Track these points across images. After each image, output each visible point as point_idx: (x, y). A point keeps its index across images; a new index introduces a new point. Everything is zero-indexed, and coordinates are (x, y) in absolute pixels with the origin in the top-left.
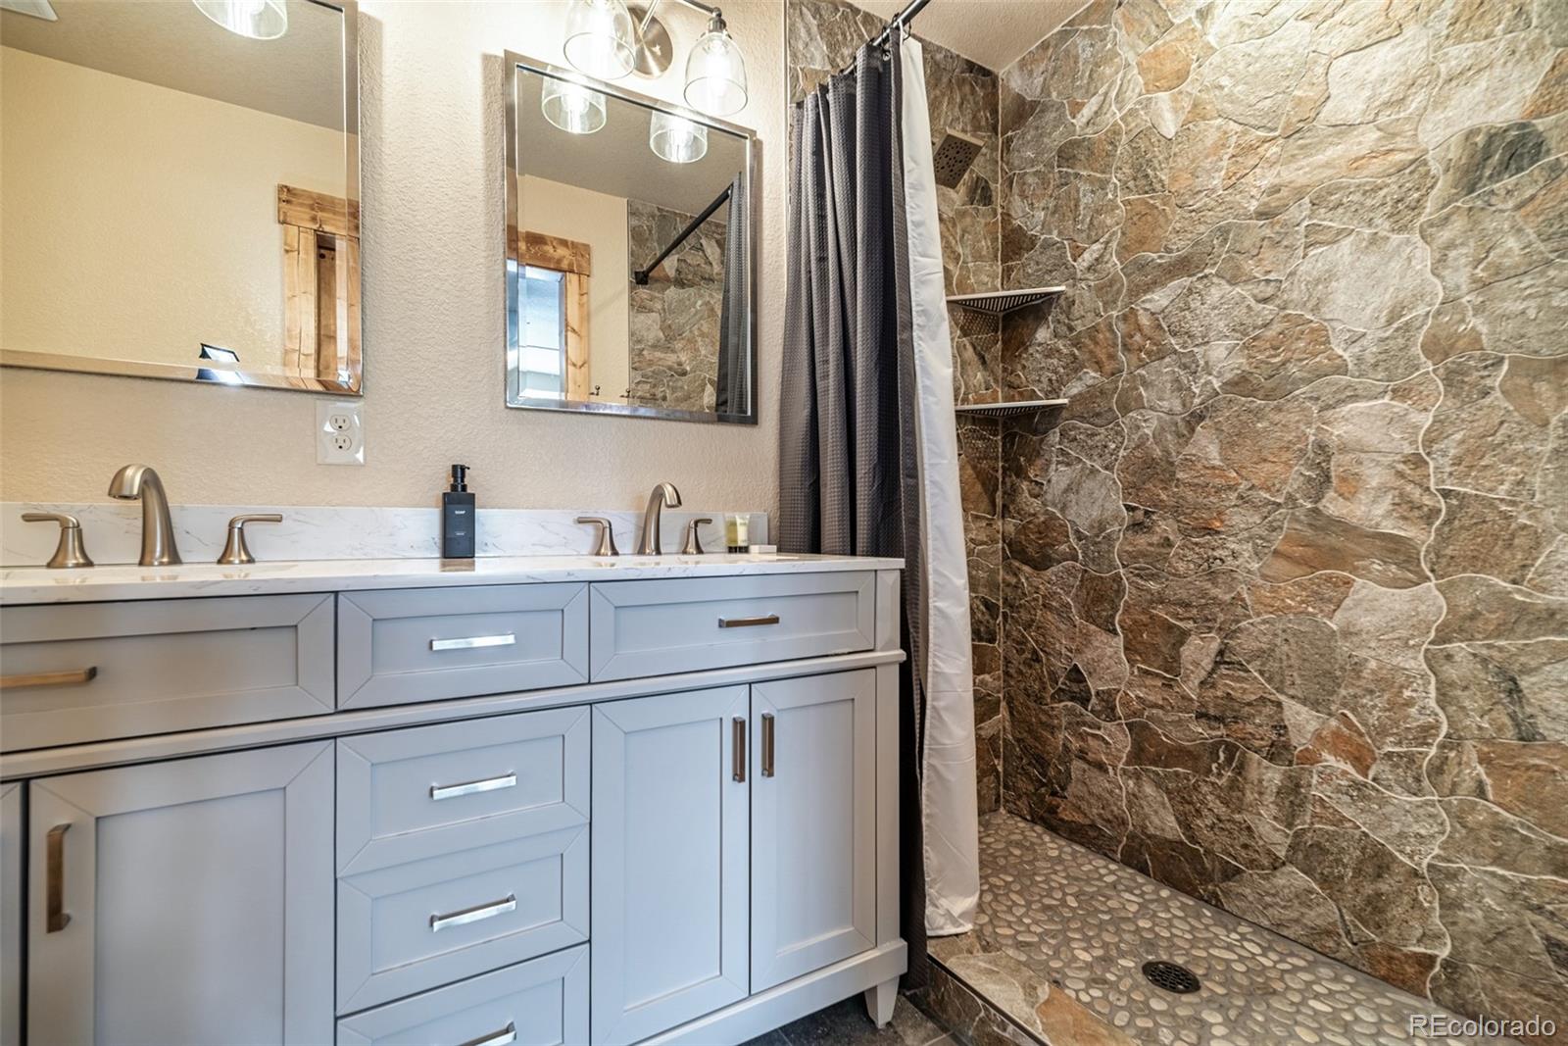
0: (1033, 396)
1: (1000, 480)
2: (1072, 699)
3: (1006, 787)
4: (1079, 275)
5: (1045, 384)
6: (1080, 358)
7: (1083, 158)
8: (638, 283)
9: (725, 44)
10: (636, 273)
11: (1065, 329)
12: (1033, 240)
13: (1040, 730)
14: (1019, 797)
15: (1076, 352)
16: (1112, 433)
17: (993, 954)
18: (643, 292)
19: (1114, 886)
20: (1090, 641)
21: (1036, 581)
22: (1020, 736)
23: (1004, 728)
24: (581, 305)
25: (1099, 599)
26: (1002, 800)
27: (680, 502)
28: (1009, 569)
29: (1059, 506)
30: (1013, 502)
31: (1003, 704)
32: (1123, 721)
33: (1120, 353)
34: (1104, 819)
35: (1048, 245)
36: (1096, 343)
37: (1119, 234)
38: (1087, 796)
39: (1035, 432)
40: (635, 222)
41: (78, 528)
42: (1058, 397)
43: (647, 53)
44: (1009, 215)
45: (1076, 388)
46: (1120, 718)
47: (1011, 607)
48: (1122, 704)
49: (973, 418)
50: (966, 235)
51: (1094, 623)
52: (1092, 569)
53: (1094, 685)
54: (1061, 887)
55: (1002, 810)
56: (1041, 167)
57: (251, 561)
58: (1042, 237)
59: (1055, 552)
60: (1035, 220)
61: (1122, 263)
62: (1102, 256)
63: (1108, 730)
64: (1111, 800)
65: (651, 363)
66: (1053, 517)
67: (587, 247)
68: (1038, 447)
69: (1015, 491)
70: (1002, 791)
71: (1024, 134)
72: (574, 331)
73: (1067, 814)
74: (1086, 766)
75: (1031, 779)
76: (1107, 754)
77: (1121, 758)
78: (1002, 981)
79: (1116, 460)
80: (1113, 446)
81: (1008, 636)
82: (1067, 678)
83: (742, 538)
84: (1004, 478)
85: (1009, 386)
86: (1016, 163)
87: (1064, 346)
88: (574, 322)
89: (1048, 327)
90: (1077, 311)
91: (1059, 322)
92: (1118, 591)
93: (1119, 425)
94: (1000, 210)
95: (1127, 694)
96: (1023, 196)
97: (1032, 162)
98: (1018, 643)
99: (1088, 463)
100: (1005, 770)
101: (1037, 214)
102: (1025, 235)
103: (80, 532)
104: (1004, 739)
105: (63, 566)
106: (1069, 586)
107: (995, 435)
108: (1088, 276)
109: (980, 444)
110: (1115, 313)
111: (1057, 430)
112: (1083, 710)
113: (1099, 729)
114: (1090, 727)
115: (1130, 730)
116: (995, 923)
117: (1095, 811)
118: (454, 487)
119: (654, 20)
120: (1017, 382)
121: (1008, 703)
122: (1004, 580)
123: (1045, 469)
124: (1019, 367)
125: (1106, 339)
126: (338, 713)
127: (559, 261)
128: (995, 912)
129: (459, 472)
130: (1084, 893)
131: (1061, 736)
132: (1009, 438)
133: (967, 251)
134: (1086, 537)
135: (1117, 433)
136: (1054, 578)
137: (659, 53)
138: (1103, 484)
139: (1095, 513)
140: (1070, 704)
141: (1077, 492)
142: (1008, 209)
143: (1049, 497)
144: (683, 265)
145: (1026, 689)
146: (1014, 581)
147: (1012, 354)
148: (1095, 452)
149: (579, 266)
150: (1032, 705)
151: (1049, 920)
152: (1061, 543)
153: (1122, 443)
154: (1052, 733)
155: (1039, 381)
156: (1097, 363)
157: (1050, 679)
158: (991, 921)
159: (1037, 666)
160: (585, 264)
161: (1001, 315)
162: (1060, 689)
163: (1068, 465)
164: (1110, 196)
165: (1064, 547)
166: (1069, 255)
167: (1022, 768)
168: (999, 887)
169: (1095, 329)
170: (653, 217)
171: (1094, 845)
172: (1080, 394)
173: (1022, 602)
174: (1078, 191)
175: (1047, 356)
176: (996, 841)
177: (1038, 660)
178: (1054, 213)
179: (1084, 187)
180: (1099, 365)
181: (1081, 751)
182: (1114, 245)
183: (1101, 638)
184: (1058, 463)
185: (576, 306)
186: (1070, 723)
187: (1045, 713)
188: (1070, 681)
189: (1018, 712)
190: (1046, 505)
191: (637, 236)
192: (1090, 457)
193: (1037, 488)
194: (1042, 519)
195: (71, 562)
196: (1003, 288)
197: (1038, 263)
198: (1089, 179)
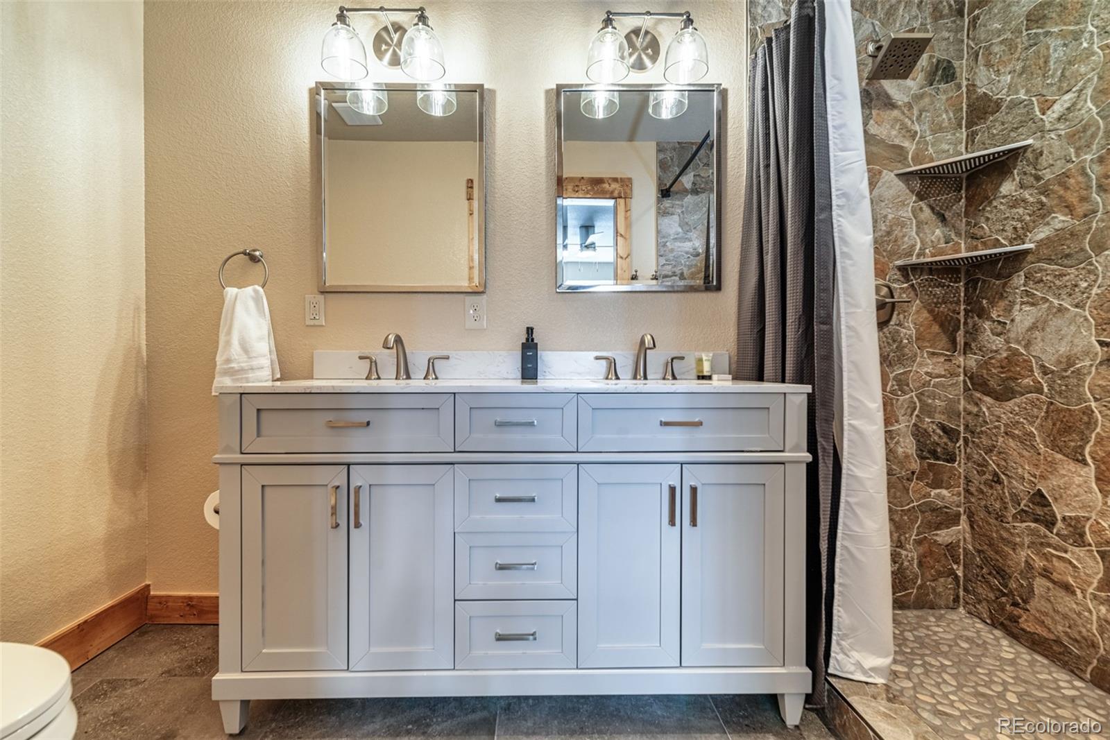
0: (997, 243)
1: (962, 321)
2: (1036, 521)
3: (966, 590)
4: (1048, 126)
5: (1010, 233)
6: (1049, 204)
7: (1054, 15)
8: (663, 197)
9: (692, 34)
10: (662, 190)
11: (1032, 179)
12: (998, 105)
13: (1000, 545)
14: (980, 602)
15: (1044, 199)
16: (1083, 272)
17: (897, 705)
18: (667, 203)
19: (1073, 700)
20: (1055, 469)
21: (998, 411)
22: (980, 548)
23: (965, 539)
24: (626, 218)
25: (1068, 429)
26: (962, 600)
27: (654, 346)
28: (970, 399)
29: (1023, 343)
30: (974, 340)
31: (963, 518)
32: (1094, 548)
33: (1094, 195)
34: (1070, 638)
35: (1014, 105)
36: (1067, 189)
37: (1096, 79)
38: (1051, 612)
39: (998, 277)
40: (662, 156)
41: (375, 362)
42: (1024, 243)
43: (644, 57)
44: (974, 85)
45: (1042, 233)
46: (1090, 545)
47: (973, 432)
48: (1092, 532)
49: (930, 269)
50: (924, 114)
51: (1060, 451)
52: (1059, 402)
53: (1059, 511)
54: (1004, 683)
55: (961, 609)
56: (1008, 35)
57: (436, 378)
58: (1008, 99)
59: (1019, 385)
60: (1001, 85)
61: (1097, 107)
62: (1074, 104)
63: (1075, 554)
64: (1079, 622)
65: (672, 251)
66: (1016, 353)
67: (630, 180)
68: (1001, 290)
69: (976, 330)
70: (962, 593)
71: (990, 9)
72: (621, 235)
73: (1027, 624)
74: (1051, 585)
75: (991, 587)
76: (1075, 577)
77: (1092, 583)
78: (897, 725)
79: (1088, 298)
80: (1085, 285)
81: (968, 458)
82: (1031, 500)
83: (706, 369)
84: (966, 319)
85: (972, 238)
86: (983, 37)
87: (1031, 195)
88: (621, 230)
89: (1014, 180)
90: (1044, 161)
91: (1025, 174)
92: (1088, 423)
93: (1092, 264)
94: (965, 83)
95: (1098, 523)
96: (989, 65)
97: (999, 33)
98: (979, 465)
99: (1056, 302)
100: (965, 576)
101: (1002, 78)
102: (990, 100)
103: (376, 364)
104: (965, 549)
105: (370, 379)
106: (1033, 416)
107: (956, 282)
108: (1058, 126)
109: (938, 291)
110: (1089, 157)
111: (1022, 273)
112: (1048, 533)
113: (1066, 552)
114: (1055, 549)
115: (1102, 558)
116: (918, 690)
117: (1060, 628)
118: (527, 340)
119: (647, 33)
120: (980, 233)
121: (969, 517)
122: (965, 410)
123: (1009, 310)
124: (983, 219)
125: (1077, 183)
126: (455, 452)
127: (612, 192)
128: (921, 682)
129: (530, 331)
130: (1030, 695)
131: (1023, 554)
132: (972, 284)
133: (926, 127)
134: (1053, 372)
135: (1089, 272)
136: (1016, 408)
137: (651, 53)
138: (1072, 321)
139: (1063, 349)
140: (1033, 525)
141: (1043, 329)
142: (974, 80)
143: (1012, 335)
144: (698, 178)
145: (986, 507)
146: (975, 410)
147: (976, 209)
148: (1063, 292)
149: (625, 193)
150: (992, 521)
151: (978, 704)
152: (1024, 377)
153: (1095, 281)
154: (1014, 550)
155: (1003, 230)
156: (1066, 207)
157: (1012, 500)
158: (914, 688)
159: (999, 488)
160: (629, 192)
161: (965, 175)
162: (1022, 510)
163: (1033, 304)
164: (1085, 45)
165: (1027, 381)
166: (1037, 109)
167: (983, 576)
168: (933, 666)
169: (1066, 175)
170: (675, 150)
171: (1059, 660)
172: (1048, 238)
173: (983, 429)
174: (1048, 48)
175: (1012, 207)
176: (945, 631)
177: (999, 482)
178: (1020, 74)
179: (1053, 43)
180: (1070, 209)
181: (1045, 570)
182: (1089, 91)
183: (1069, 467)
184: (1022, 303)
185: (623, 219)
186: (1033, 543)
187: (1007, 530)
188: (1033, 503)
189: (978, 526)
190: (1009, 343)
191: (662, 165)
192: (1058, 296)
193: (1000, 327)
194: (1005, 355)
195: (373, 377)
196: (967, 151)
197: (1003, 124)
198: (1062, 34)
